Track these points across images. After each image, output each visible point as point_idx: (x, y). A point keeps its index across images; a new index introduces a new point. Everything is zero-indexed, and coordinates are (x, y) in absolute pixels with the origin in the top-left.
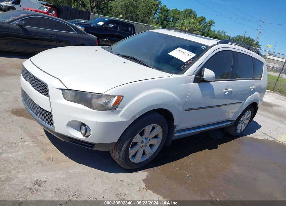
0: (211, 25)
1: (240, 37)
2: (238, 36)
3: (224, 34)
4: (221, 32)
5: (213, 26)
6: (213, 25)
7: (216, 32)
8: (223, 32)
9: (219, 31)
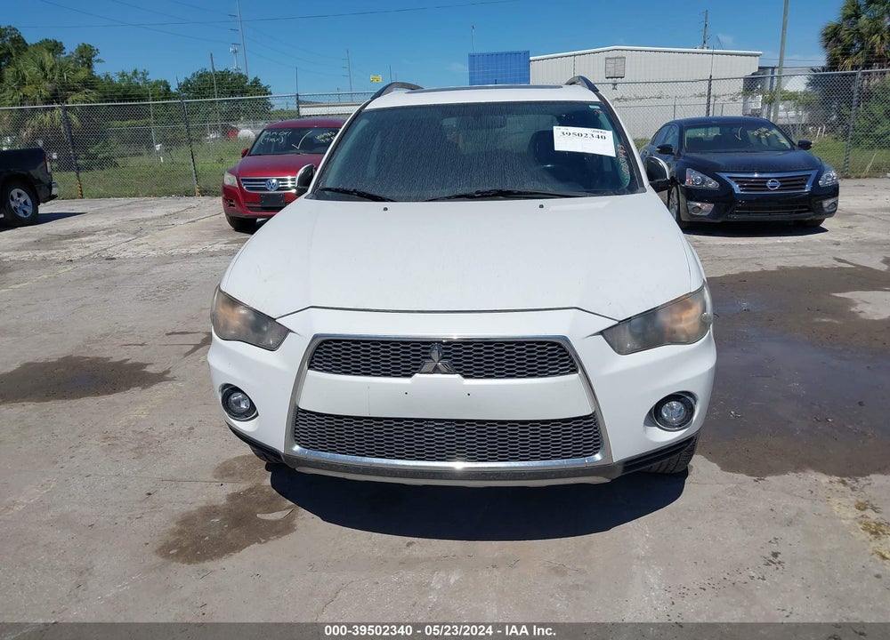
0: (89, 60)
1: (201, 76)
2: (193, 75)
3: (144, 79)
4: (130, 75)
5: (98, 61)
6: (96, 58)
7: (117, 79)
8: (135, 73)
9: (123, 75)
